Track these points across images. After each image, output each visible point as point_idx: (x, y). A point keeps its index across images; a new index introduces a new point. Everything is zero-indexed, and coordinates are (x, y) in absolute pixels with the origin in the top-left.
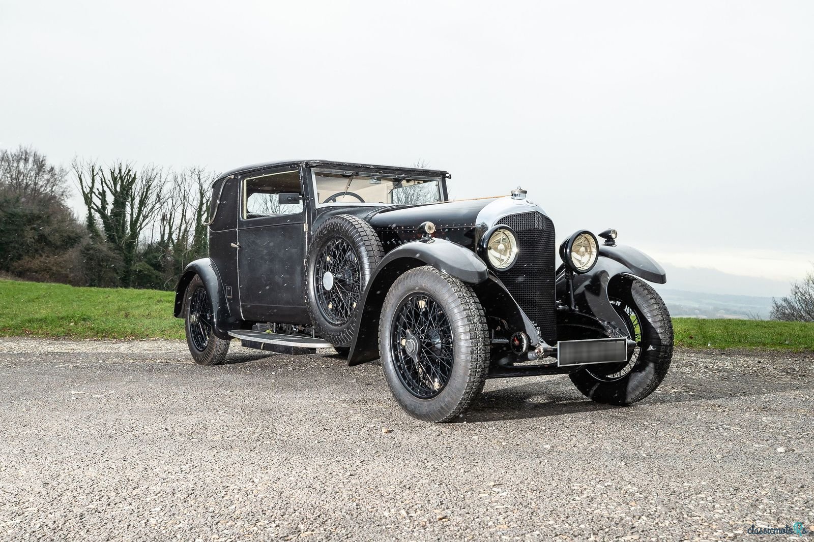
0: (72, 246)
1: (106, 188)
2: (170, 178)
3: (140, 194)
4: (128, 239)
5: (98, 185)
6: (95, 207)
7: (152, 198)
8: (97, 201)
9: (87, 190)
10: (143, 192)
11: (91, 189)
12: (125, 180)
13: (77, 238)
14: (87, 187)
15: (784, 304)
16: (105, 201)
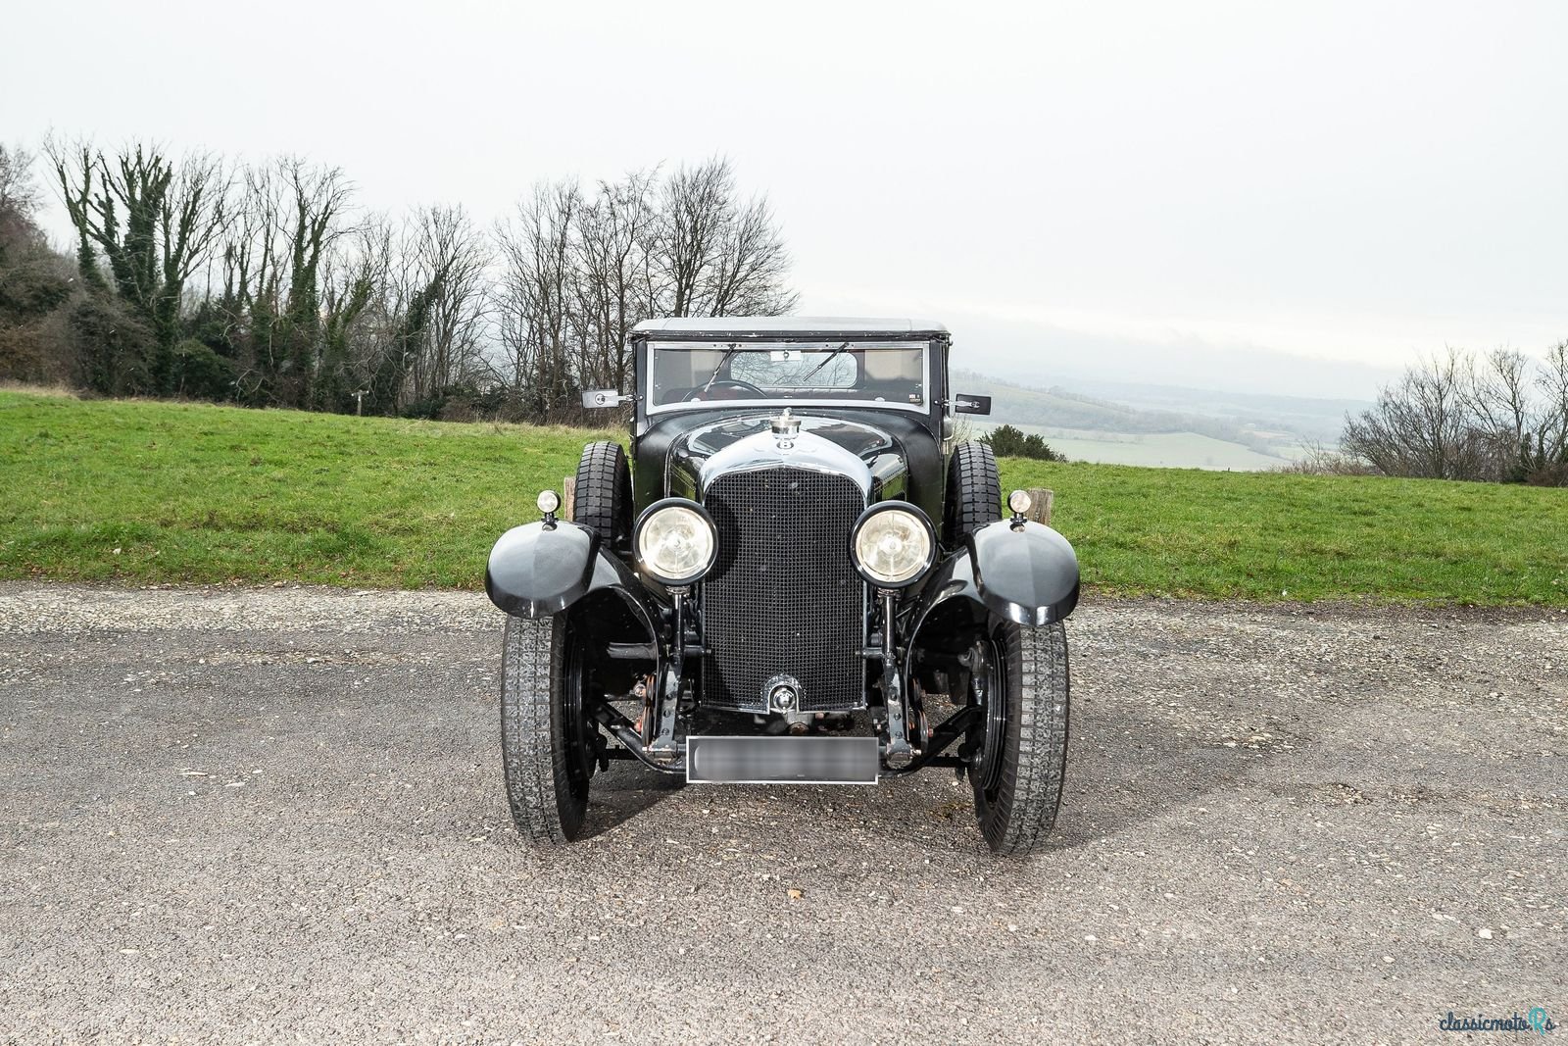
0: (52, 306)
1: (112, 194)
2: (239, 176)
3: (182, 206)
4: (162, 294)
5: (96, 186)
6: (93, 230)
7: (206, 214)
8: (97, 219)
9: (76, 197)
10: (188, 203)
11: (84, 195)
12: (151, 178)
13: (61, 291)
14: (75, 191)
15: (1365, 424)
16: (113, 218)
